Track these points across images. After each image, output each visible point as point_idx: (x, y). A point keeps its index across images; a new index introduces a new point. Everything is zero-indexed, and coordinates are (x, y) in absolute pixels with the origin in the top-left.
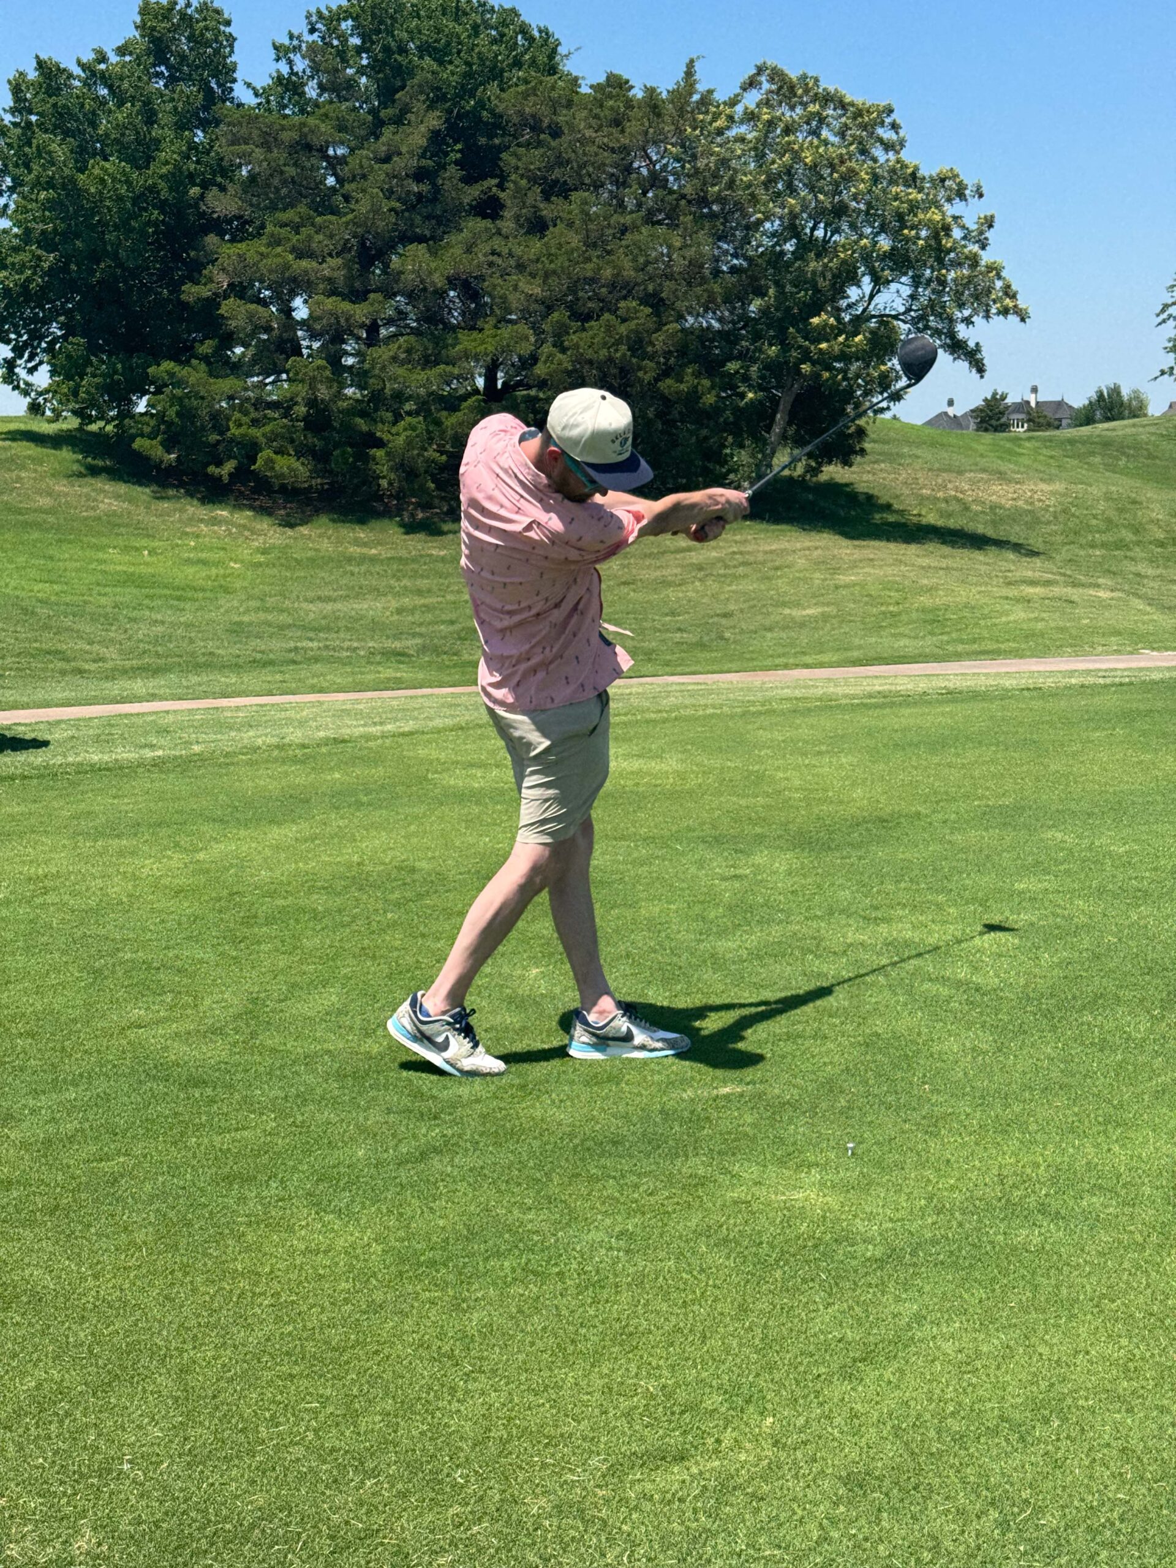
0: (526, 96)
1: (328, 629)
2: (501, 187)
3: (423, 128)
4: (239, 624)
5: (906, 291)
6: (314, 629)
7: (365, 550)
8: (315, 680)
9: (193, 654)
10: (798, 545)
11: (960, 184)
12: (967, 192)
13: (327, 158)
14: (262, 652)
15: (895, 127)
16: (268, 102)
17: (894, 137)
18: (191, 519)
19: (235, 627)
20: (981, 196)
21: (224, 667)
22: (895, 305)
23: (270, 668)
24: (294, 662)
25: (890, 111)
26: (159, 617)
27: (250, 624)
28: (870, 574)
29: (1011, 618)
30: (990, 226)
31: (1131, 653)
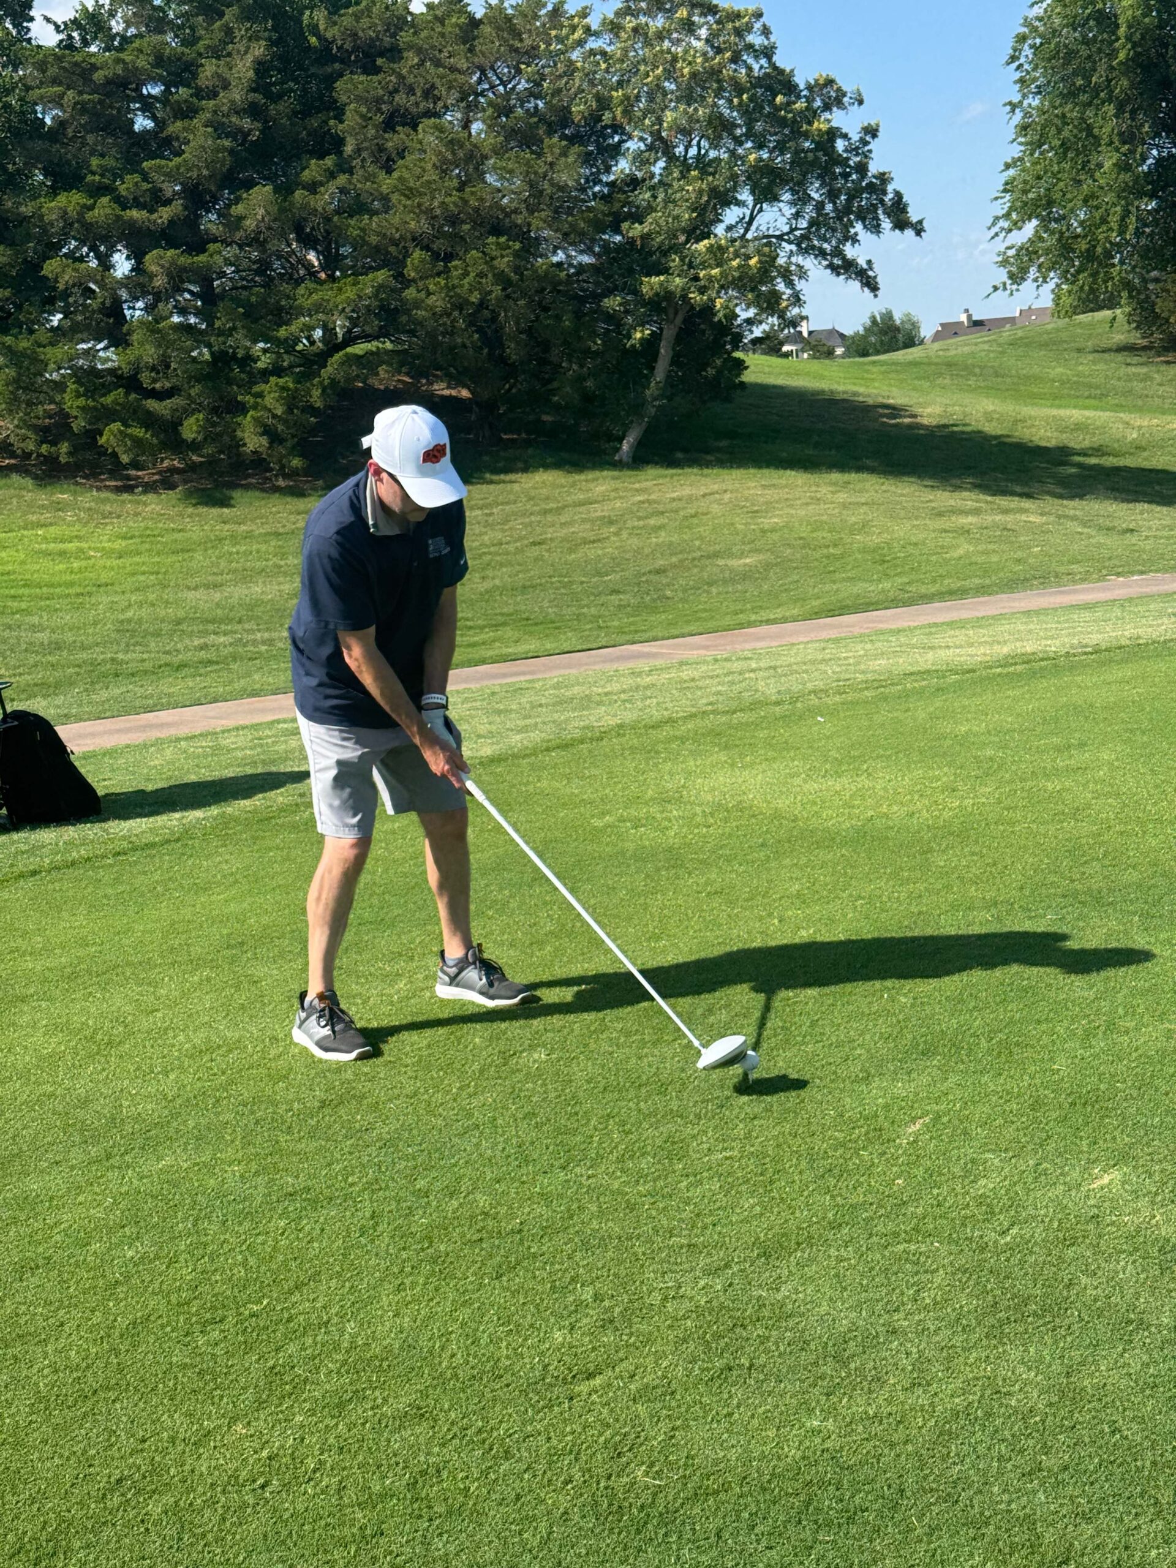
0: (357, 17)
1: (230, 621)
2: (340, 117)
3: (249, 58)
4: (129, 621)
5: (789, 211)
6: (213, 621)
7: (235, 527)
8: (242, 682)
9: (94, 664)
10: (703, 490)
11: (839, 89)
12: (846, 100)
13: (141, 98)
14: (167, 653)
15: (766, 31)
16: (70, 37)
17: (766, 43)
18: (30, 505)
19: (126, 626)
20: (861, 102)
21: (133, 675)
22: (779, 225)
23: (185, 671)
24: (210, 662)
25: (759, 15)
26: (35, 620)
27: (140, 621)
28: (792, 516)
29: (960, 552)
30: (874, 136)
31: (1099, 580)
